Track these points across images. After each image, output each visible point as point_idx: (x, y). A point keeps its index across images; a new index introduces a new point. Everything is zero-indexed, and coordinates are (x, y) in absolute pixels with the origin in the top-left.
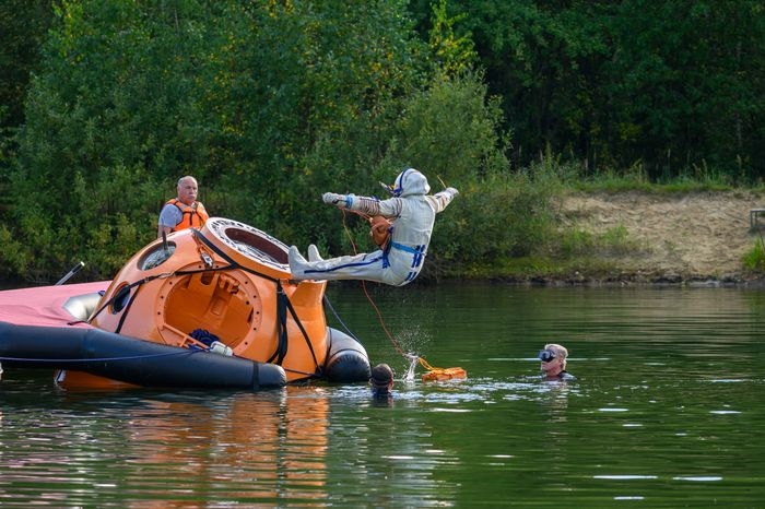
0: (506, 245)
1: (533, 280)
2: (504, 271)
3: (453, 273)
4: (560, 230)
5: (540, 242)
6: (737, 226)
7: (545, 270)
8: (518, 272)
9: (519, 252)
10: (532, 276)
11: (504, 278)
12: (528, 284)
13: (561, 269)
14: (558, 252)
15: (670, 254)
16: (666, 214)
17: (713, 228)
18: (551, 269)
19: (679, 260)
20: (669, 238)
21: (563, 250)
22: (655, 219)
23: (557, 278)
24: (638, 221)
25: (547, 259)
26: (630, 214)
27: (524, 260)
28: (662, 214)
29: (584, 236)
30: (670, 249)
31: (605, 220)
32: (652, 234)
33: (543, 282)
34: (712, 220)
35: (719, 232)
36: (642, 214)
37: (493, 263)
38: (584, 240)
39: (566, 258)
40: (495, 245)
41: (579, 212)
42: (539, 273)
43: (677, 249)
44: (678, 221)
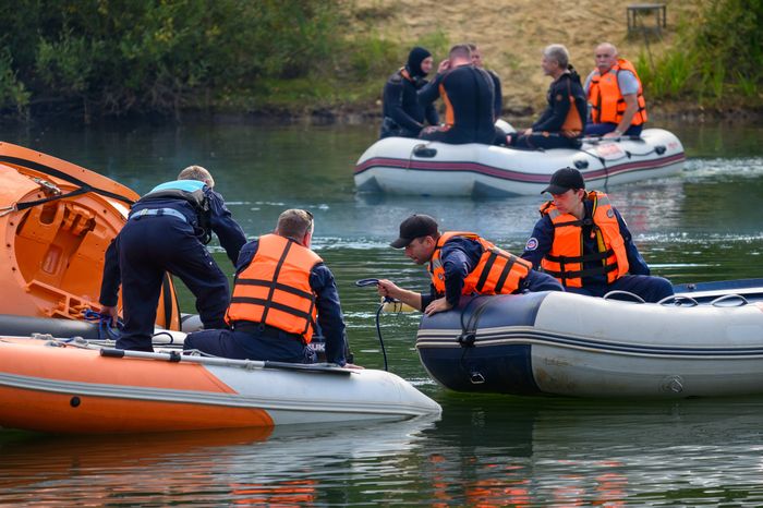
0: (274, 63)
1: (315, 113)
2: (272, 100)
3: (199, 104)
4: (350, 38)
5: (321, 56)
6: (606, 28)
7: (331, 99)
8: (292, 102)
9: (292, 72)
10: (314, 107)
11: (272, 111)
12: (308, 119)
13: (354, 97)
14: (348, 71)
15: (514, 73)
16: (500, 12)
17: (572, 32)
18: (340, 97)
19: (525, 82)
20: (508, 48)
21: (356, 67)
22: (486, 19)
23: (350, 111)
24: (461, 22)
25: (332, 81)
26: (448, 12)
27: (300, 83)
28: (494, 11)
29: (385, 46)
30: (512, 65)
31: (413, 22)
32: (483, 42)
33: (330, 116)
34: (569, 20)
35: (581, 38)
36: (464, 12)
37: (252, 87)
38: (386, 53)
39: (362, 80)
40: (257, 63)
41: (374, 10)
42: (323, 104)
43: (522, 64)
44: (520, 22)
